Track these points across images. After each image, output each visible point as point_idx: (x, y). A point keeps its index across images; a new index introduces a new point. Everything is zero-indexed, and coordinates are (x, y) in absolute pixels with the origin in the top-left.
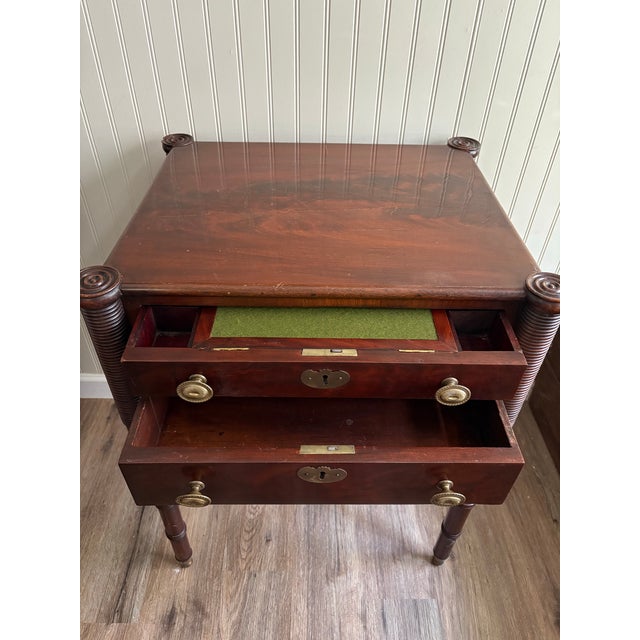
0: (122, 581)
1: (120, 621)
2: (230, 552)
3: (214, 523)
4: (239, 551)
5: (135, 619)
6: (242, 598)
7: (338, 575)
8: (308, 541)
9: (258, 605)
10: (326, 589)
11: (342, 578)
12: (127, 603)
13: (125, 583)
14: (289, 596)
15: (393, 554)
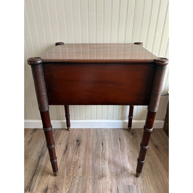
0: (31, 179)
1: (29, 191)
2: (67, 171)
3: (62, 162)
4: (70, 170)
5: (34, 191)
6: (70, 184)
7: (103, 177)
8: (93, 167)
9: (76, 186)
10: (98, 182)
11: (104, 178)
12: (32, 186)
13: (32, 179)
14: (86, 184)
15: (121, 172)
